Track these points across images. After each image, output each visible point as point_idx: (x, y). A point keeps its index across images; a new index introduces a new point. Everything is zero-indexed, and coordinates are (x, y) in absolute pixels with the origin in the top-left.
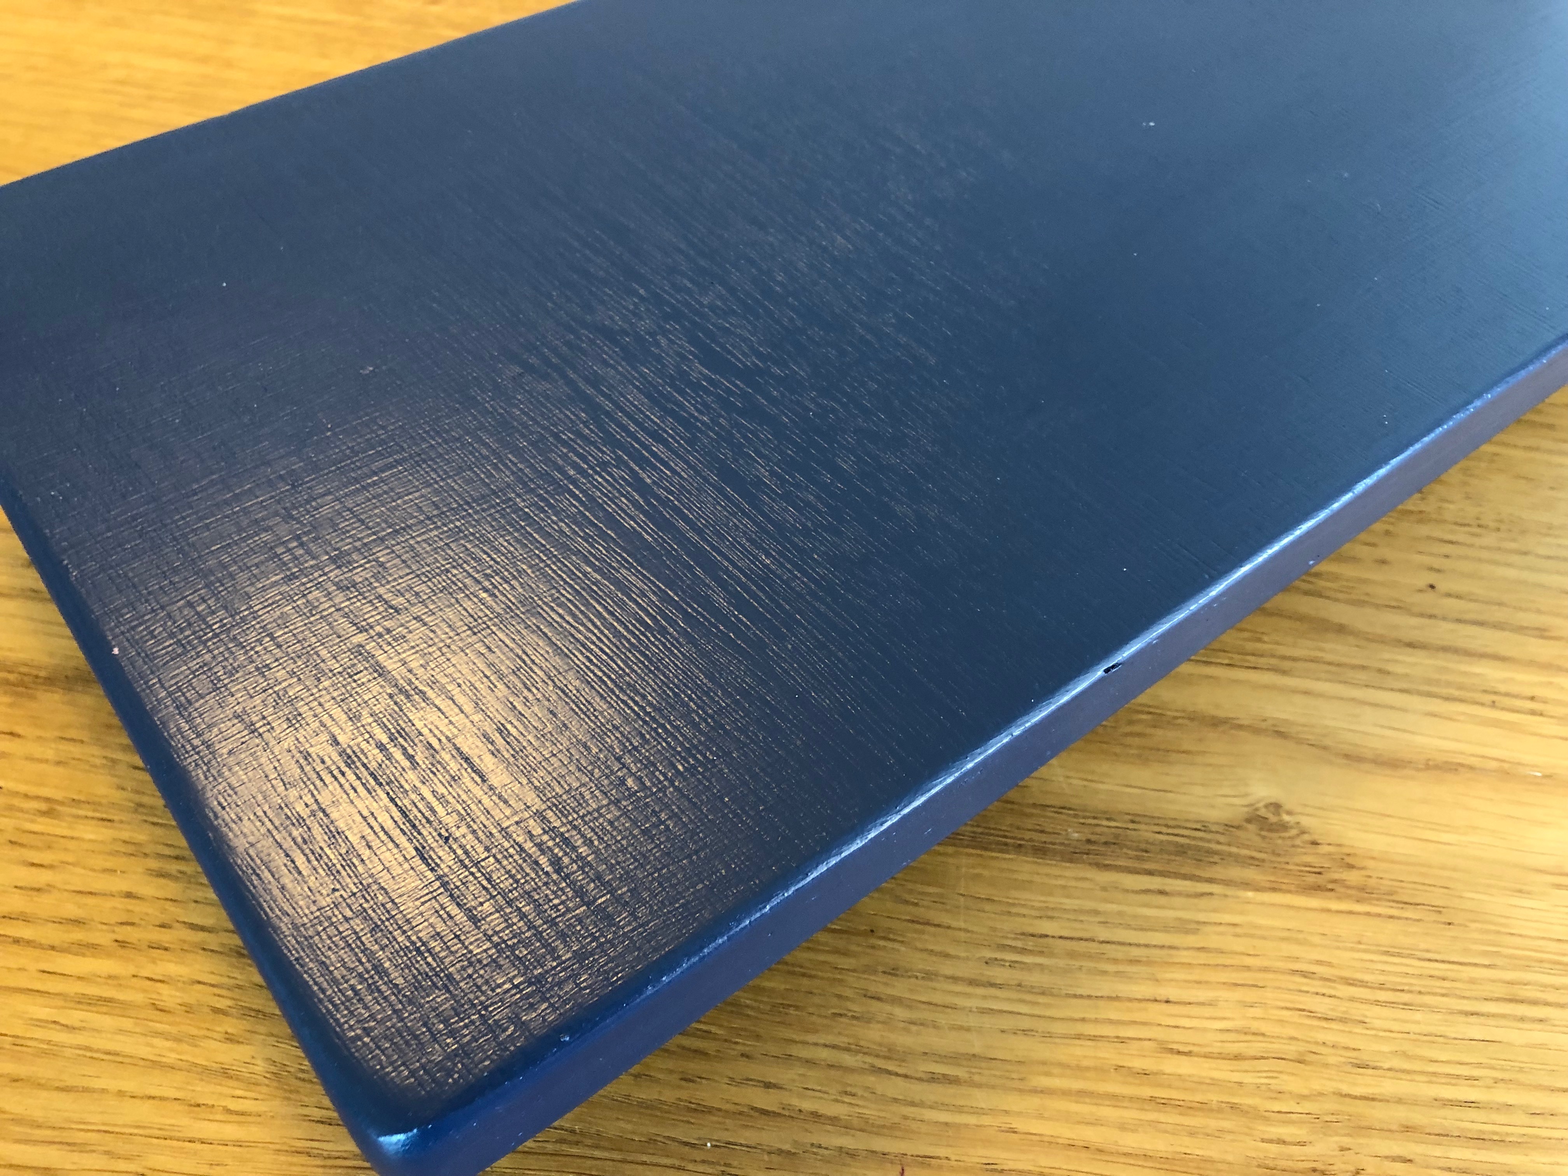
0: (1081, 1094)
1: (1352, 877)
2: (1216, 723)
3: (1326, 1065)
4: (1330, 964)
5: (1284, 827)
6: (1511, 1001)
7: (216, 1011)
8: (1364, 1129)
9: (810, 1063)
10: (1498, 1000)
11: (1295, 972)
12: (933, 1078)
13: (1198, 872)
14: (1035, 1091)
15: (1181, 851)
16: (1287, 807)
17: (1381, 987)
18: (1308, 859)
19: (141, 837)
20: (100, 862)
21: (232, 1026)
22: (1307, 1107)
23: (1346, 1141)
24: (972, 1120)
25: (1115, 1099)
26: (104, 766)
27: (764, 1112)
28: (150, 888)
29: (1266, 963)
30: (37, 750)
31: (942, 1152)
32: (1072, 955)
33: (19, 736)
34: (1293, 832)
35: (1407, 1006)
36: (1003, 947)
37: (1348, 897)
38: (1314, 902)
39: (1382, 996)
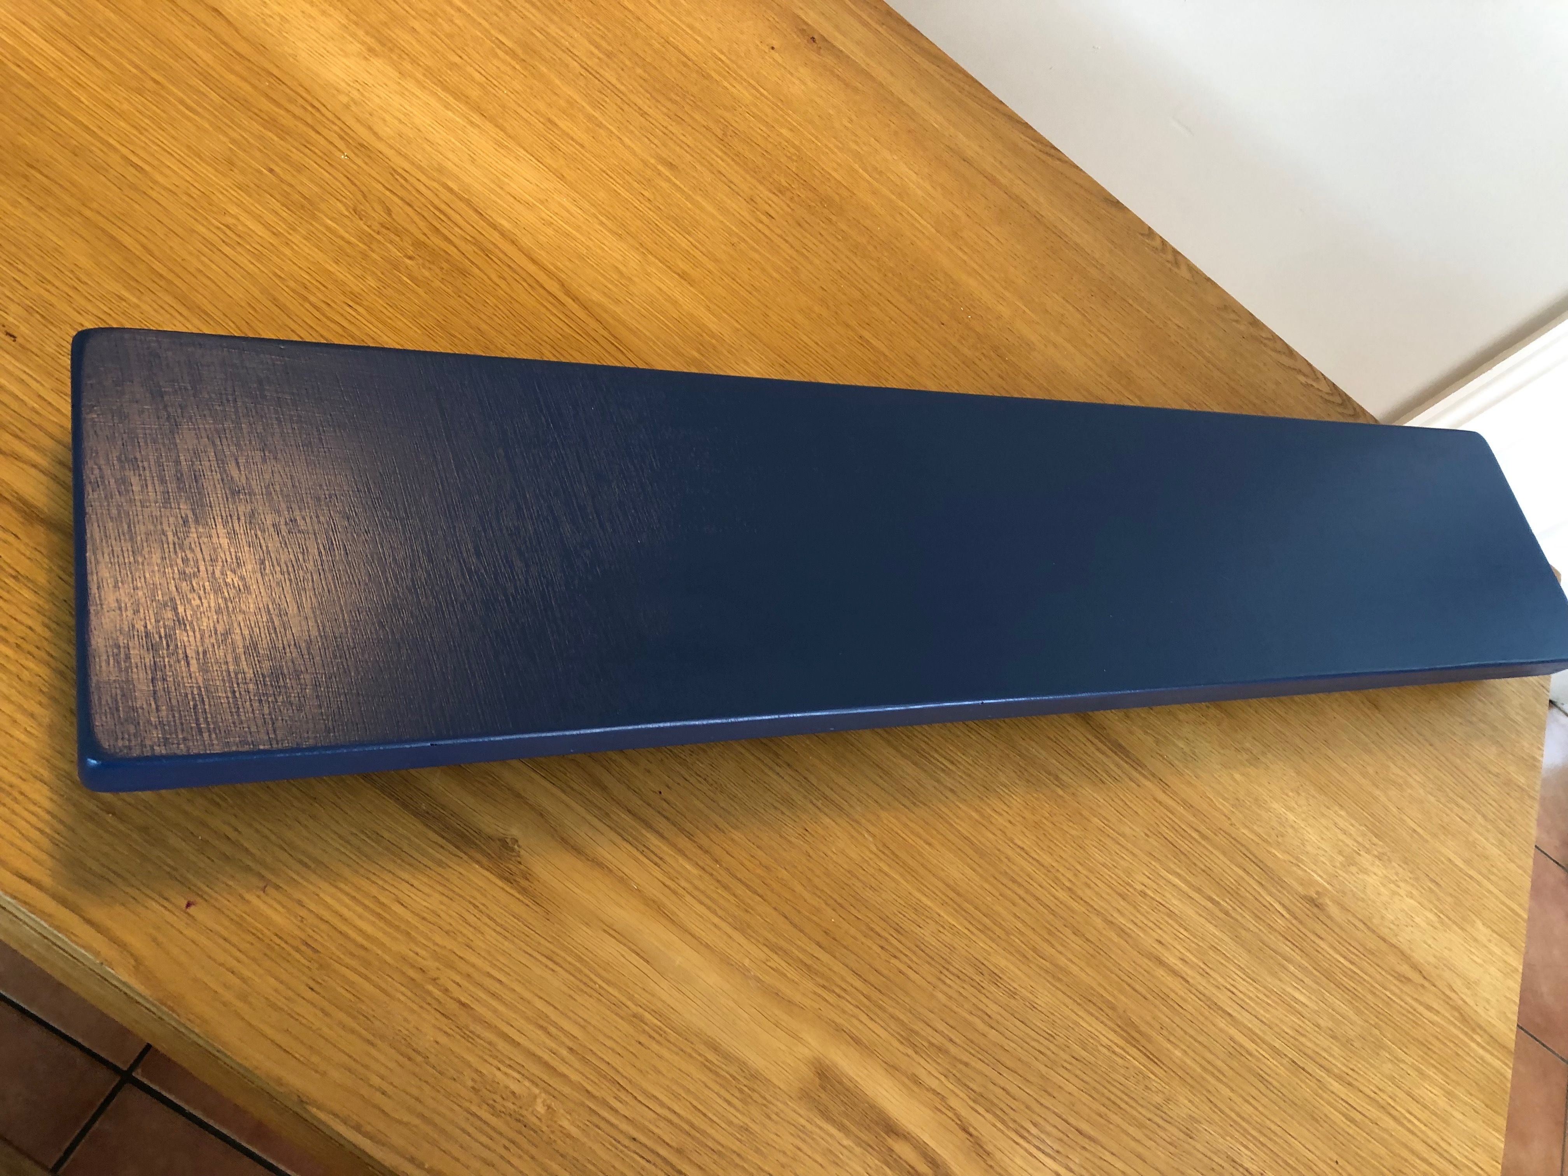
0: (354, 898)
1: (524, 883)
2: (518, 796)
3: (455, 940)
4: (487, 908)
5: (513, 850)
6: (547, 958)
7: (41, 690)
8: (452, 967)
9: (257, 831)
10: (543, 955)
11: (470, 902)
12: (301, 862)
13: (462, 847)
14: (336, 887)
15: (463, 836)
16: (520, 843)
17: (501, 926)
18: (511, 866)
19: (47, 607)
20: (25, 608)
21: (44, 700)
22: (436, 948)
23: (441, 967)
24: (305, 883)
25: (366, 907)
26: (46, 569)
27: (228, 838)
28: (39, 629)
29: (463, 894)
30: (22, 548)
31: (285, 887)
32: (387, 849)
33: (19, 538)
34: (514, 854)
35: (505, 937)
36: (362, 832)
37: (515, 889)
38: (500, 883)
39: (498, 929)
